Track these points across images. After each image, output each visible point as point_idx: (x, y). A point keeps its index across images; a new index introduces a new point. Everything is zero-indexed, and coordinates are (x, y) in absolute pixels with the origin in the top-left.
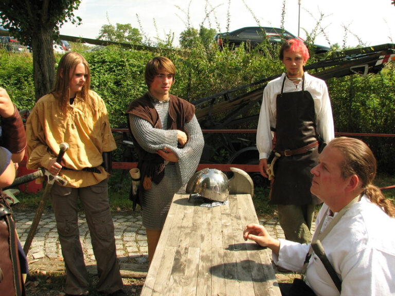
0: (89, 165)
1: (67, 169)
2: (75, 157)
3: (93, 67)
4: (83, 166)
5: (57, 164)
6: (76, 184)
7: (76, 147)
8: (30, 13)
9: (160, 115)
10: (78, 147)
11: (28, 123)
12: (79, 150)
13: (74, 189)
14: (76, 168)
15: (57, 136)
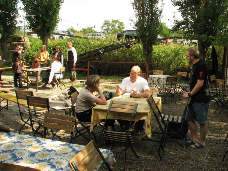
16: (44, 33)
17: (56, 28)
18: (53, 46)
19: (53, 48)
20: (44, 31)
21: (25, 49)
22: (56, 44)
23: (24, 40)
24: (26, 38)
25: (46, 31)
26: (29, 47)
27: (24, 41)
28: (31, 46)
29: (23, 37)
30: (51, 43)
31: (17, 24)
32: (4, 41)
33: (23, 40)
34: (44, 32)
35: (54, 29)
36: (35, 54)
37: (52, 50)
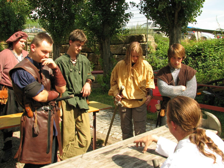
0: (134, 98)
1: (124, 99)
2: (129, 93)
3: (218, 48)
4: (132, 98)
5: (119, 95)
6: (129, 106)
7: (130, 88)
8: (168, 20)
9: (173, 78)
10: (131, 88)
11: (112, 73)
12: (131, 90)
13: (127, 108)
14: (128, 99)
15: (123, 82)
16: (173, 21)
17: (199, 13)
18: (191, 49)
19: (192, 53)
20: (173, 15)
21: (147, 53)
22: (197, 46)
23: (147, 39)
24: (149, 36)
25: (176, 15)
26: (154, 51)
27: (146, 42)
28: (156, 49)
29: (144, 35)
30: (189, 44)
31: (127, 9)
32: (104, 40)
33: (145, 40)
34: (173, 19)
35: (195, 15)
36: (159, 63)
37: (190, 56)
